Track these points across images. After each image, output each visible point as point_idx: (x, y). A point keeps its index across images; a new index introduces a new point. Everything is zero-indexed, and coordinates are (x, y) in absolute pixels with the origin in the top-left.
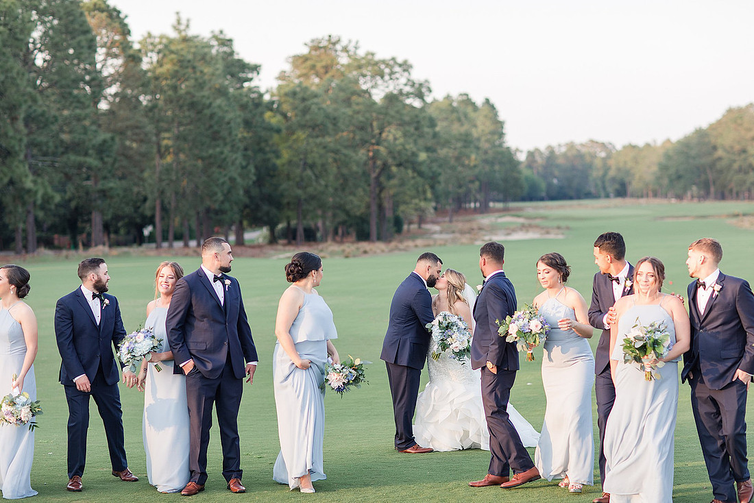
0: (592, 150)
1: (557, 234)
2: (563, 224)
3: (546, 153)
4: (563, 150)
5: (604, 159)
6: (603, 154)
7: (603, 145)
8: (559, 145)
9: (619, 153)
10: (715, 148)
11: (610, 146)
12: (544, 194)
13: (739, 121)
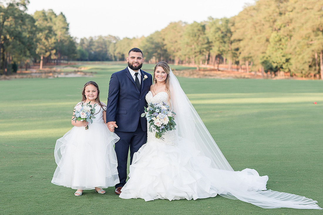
0: (110, 40)
1: (90, 75)
2: (94, 71)
3: (89, 40)
4: (97, 39)
5: (115, 44)
6: (114, 42)
7: (115, 38)
8: (95, 37)
9: (121, 41)
10: (164, 40)
11: (118, 38)
12: (87, 58)
13: (175, 28)
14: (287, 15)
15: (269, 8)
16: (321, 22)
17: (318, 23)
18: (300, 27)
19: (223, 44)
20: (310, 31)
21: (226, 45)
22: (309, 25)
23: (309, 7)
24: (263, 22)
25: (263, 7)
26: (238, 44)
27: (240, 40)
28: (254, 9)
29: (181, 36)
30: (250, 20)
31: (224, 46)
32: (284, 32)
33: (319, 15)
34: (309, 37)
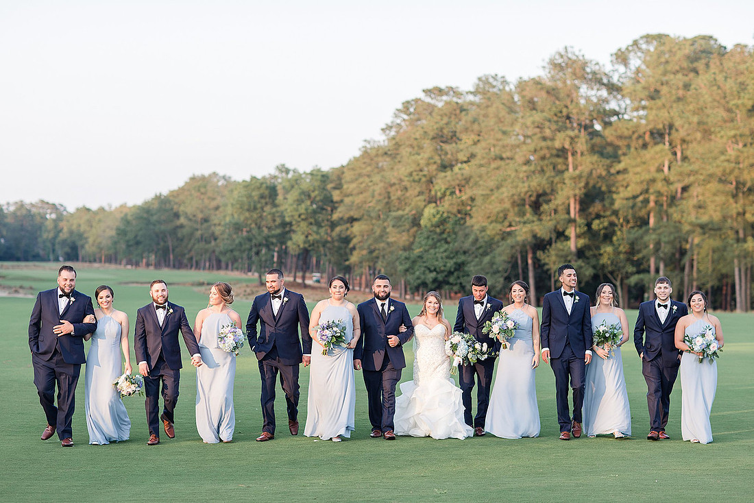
0: (41, 211)
4: (12, 209)
5: (54, 221)
6: (54, 216)
7: (54, 207)
8: (8, 204)
9: (72, 215)
10: (177, 215)
11: (62, 209)
13: (203, 190)
14: (456, 169)
15: (419, 154)
16: (529, 187)
17: (524, 190)
18: (486, 197)
19: (315, 228)
20: (507, 205)
21: (322, 231)
22: (505, 192)
23: (504, 156)
24: (406, 183)
25: (405, 151)
26: (347, 229)
27: (352, 220)
28: (386, 153)
29: (217, 208)
30: (376, 178)
31: (317, 233)
32: (451, 204)
33: (525, 172)
34: (505, 218)
